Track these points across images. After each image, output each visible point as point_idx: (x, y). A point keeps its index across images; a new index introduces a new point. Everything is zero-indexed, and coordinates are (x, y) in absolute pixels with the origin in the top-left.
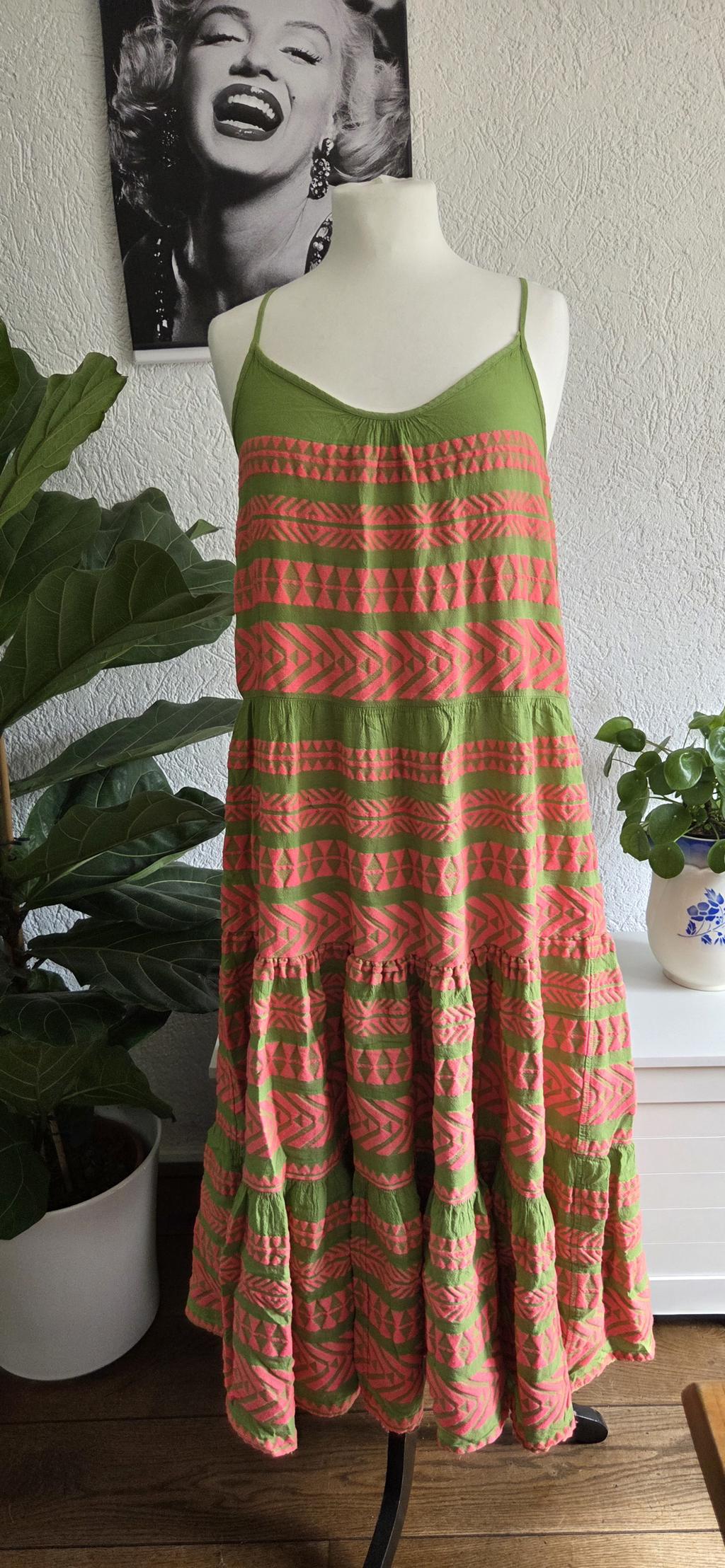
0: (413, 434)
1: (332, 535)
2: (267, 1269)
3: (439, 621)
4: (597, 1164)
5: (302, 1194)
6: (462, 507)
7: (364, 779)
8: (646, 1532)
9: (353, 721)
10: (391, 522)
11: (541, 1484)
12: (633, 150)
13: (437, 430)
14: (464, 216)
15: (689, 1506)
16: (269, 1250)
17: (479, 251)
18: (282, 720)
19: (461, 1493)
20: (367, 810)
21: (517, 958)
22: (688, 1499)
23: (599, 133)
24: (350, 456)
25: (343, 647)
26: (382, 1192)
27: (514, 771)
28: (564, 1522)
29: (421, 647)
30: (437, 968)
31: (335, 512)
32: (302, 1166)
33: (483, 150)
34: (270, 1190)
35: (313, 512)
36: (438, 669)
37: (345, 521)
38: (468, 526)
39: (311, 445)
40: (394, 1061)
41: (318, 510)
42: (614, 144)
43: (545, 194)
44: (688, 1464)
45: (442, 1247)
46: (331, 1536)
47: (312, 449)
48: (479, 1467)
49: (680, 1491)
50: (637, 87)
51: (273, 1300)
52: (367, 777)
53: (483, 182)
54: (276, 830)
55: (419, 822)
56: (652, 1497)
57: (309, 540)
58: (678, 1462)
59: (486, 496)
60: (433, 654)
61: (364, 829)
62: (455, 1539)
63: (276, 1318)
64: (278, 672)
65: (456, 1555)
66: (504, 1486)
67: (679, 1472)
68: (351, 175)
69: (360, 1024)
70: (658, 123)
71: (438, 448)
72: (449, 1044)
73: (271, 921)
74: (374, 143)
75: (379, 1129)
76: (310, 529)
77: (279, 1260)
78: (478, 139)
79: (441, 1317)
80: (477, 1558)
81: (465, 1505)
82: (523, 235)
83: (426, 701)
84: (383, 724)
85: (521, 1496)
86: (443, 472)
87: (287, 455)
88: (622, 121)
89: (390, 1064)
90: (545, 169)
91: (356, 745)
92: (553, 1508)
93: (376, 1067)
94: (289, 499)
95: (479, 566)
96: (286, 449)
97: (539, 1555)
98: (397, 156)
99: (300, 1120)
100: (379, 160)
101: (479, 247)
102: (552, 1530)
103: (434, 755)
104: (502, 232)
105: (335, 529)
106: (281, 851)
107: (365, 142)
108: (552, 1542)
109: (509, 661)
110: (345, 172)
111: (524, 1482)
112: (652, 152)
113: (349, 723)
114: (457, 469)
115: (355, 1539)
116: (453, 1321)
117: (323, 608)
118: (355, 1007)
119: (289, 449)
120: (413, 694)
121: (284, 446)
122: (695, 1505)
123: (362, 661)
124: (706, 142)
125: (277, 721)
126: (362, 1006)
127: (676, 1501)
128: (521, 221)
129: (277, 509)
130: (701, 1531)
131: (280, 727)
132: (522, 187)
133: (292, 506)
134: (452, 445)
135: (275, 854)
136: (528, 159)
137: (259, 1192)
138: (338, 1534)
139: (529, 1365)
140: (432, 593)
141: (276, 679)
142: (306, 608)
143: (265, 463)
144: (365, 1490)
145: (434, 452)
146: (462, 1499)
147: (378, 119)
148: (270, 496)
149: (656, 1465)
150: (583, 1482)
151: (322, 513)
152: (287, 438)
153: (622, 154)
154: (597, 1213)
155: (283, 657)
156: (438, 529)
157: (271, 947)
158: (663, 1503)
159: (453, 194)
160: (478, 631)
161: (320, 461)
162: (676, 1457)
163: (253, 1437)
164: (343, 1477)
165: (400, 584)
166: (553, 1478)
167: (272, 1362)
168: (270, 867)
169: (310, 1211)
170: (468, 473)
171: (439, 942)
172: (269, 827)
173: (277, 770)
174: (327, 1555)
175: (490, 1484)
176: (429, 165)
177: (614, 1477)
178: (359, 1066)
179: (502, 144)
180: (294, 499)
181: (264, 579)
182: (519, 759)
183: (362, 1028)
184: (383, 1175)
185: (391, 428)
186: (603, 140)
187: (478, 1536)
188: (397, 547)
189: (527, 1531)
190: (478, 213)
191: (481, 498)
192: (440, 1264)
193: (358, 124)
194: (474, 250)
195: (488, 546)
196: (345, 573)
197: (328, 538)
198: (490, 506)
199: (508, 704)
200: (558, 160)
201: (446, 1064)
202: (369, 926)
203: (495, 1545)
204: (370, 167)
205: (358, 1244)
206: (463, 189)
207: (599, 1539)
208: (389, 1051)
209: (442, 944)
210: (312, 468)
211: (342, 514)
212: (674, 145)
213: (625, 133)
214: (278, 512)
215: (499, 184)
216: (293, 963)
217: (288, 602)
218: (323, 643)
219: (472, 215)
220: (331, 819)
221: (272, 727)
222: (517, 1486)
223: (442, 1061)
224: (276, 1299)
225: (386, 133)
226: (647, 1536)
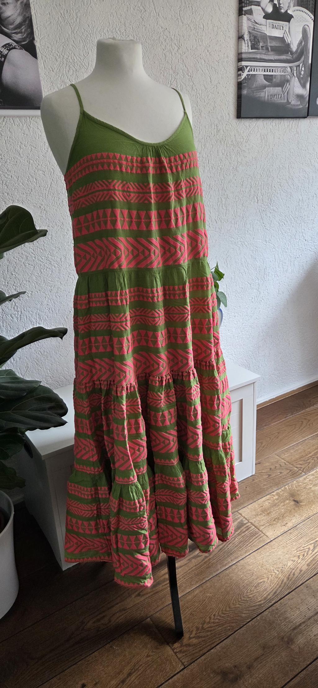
0: (164, 152)
1: (135, 197)
2: (138, 514)
3: (180, 231)
4: (226, 433)
5: (141, 479)
6: (184, 183)
7: (156, 301)
8: (245, 557)
9: (150, 277)
10: (157, 191)
11: (206, 560)
12: (124, 33)
13: (173, 151)
14: (58, 55)
15: (252, 543)
16: (138, 505)
17: (67, 72)
18: (122, 281)
19: (183, 577)
20: (158, 313)
21: (209, 361)
22: (251, 541)
23: (111, 23)
24: (142, 162)
25: (143, 246)
26: (173, 467)
27: (206, 289)
28: (220, 567)
29: (174, 243)
30: (186, 372)
31: (136, 186)
32: (140, 468)
33: (63, 24)
34: (134, 482)
35: (128, 187)
36: (181, 251)
37: (141, 190)
38: (186, 191)
39: (126, 157)
40: (173, 414)
41: (130, 186)
42: (117, 29)
43: (92, 49)
44: (244, 531)
45: (199, 478)
46: (148, 616)
47: (127, 159)
48: (183, 566)
49: (247, 540)
50: (123, 5)
51: (141, 525)
52: (157, 300)
53: (65, 40)
54: (123, 329)
55: (175, 315)
56: (240, 546)
57: (126, 199)
58: (240, 532)
59: (192, 178)
60: (179, 244)
61: (158, 322)
62: (191, 592)
63: (143, 532)
64: (119, 260)
65: (195, 597)
66: (194, 568)
67: (243, 535)
68: (8, 29)
69: (161, 402)
70: (133, 22)
71: (174, 158)
72: (195, 400)
73: (123, 369)
74: (16, 14)
75: (170, 442)
76: (127, 195)
77: (142, 507)
78: (60, 18)
79: (202, 503)
80: (202, 593)
81: (186, 580)
82: (85, 67)
83: (176, 265)
84: (160, 277)
85: (202, 567)
86: (177, 169)
87: (116, 161)
88: (119, 19)
89: (171, 415)
90: (91, 37)
91: (152, 287)
92: (214, 565)
93: (167, 418)
94: (118, 181)
95: (190, 207)
96: (116, 159)
97: (220, 581)
98: (27, 22)
99: (139, 450)
100: (19, 23)
101: (67, 70)
102: (219, 572)
103: (181, 287)
104: (76, 64)
105: (137, 194)
106: (125, 338)
107: (12, 13)
108: (221, 575)
109: (201, 245)
110: (5, 27)
111: (200, 563)
112: (132, 35)
113: (148, 279)
114: (182, 167)
115: (158, 612)
116: (206, 503)
117: (133, 230)
118: (157, 396)
119: (117, 159)
120: (171, 263)
121: (115, 157)
122: (254, 541)
123: (152, 251)
124: (151, 34)
125: (119, 281)
126: (161, 395)
127: (248, 543)
128: (83, 60)
129: (114, 186)
130: (260, 548)
131: (121, 285)
132: (82, 44)
133: (120, 185)
134: (179, 157)
135: (123, 340)
136: (83, 31)
137: (129, 485)
138: (152, 613)
139: (225, 510)
140: (177, 219)
141: (118, 263)
142: (126, 230)
143: (106, 166)
144: (149, 595)
145: (173, 160)
146: (184, 579)
147: (16, 2)
148: (110, 181)
149: (235, 536)
150: (218, 553)
151: (132, 187)
152: (116, 154)
153: (121, 35)
154: (228, 450)
155: (120, 252)
156: (176, 193)
157: (124, 380)
158: (245, 546)
159: (52, 44)
160: (190, 235)
161: (130, 164)
162: (239, 531)
163: (139, 584)
164: (139, 595)
165: (163, 217)
166: (208, 556)
167: (142, 551)
168: (121, 346)
169: (145, 485)
170: (185, 169)
171: (187, 361)
172: (120, 328)
173: (121, 303)
174: (152, 623)
175: (190, 569)
176: (39, 28)
177: (226, 546)
178: (160, 419)
179: (71, 23)
180: (120, 181)
181: (109, 219)
182: (207, 284)
183: (161, 404)
184: (172, 460)
185: (157, 150)
186: (113, 27)
187: (197, 587)
188: (160, 201)
189: (211, 577)
190: (64, 54)
191: (190, 179)
192: (200, 484)
193: (8, 3)
194: (65, 71)
195: (193, 199)
196: (143, 213)
197: (134, 199)
198: (193, 182)
199: (202, 262)
200: (96, 34)
201: (195, 408)
202: (160, 362)
203: (204, 586)
204: (15, 26)
205: (158, 493)
206: (57, 42)
207: (234, 567)
208: (170, 410)
209: (188, 362)
210: (127, 167)
211: (139, 188)
212: (140, 34)
213: (121, 25)
214: (115, 188)
215: (72, 42)
216: (132, 385)
217: (121, 228)
218: (133, 245)
219: (62, 55)
220: (137, 322)
221: (118, 284)
222: (199, 565)
223: (193, 407)
224: (142, 524)
225: (21, 10)
226: (247, 557)
